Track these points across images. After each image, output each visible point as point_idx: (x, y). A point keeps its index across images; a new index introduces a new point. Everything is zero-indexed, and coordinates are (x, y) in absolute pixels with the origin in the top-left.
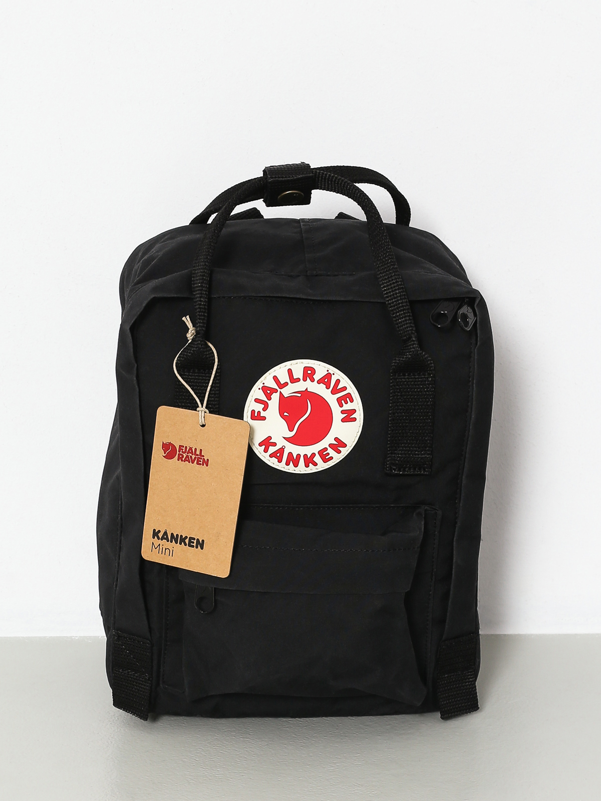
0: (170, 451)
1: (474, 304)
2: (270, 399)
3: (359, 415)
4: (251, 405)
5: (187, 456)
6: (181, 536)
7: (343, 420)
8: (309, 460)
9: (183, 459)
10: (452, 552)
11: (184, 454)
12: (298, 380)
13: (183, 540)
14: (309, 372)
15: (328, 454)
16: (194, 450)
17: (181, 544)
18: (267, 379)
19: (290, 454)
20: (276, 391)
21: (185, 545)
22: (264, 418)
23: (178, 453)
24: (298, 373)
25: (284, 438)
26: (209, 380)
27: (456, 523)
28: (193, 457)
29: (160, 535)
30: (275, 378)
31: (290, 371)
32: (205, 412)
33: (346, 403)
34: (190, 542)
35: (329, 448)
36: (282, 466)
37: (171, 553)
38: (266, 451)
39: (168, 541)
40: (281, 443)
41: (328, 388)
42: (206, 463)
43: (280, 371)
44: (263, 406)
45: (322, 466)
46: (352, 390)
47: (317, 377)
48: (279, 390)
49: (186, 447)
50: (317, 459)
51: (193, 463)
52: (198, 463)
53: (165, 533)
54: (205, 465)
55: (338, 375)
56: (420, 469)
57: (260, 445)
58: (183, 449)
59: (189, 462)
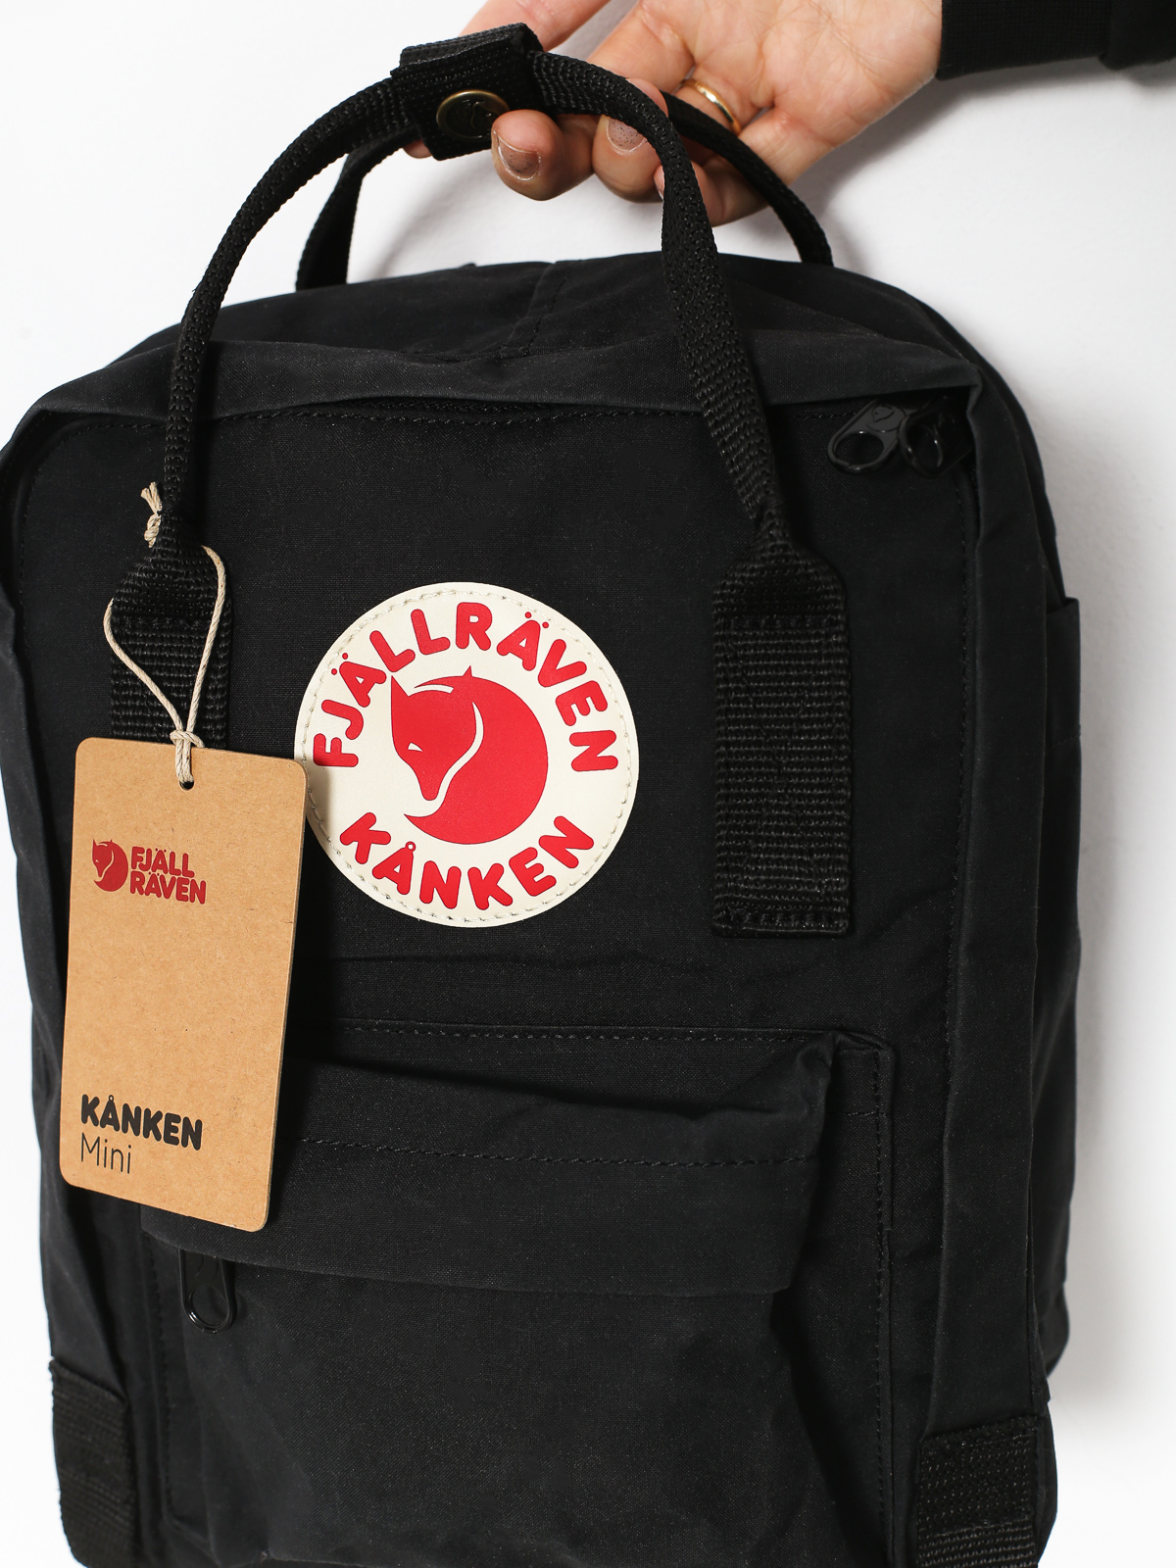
0: (113, 866)
1: (965, 408)
2: (365, 701)
3: (627, 749)
4: (312, 724)
5: (153, 878)
6: (148, 1111)
7: (579, 765)
8: (486, 888)
9: (144, 887)
10: (941, 1179)
11: (146, 873)
12: (442, 644)
13: (151, 1122)
14: (474, 619)
15: (539, 868)
16: (168, 859)
17: (146, 1135)
18: (354, 644)
19: (431, 868)
20: (380, 677)
21: (158, 1138)
22: (351, 761)
23: (130, 870)
24: (442, 626)
25: (408, 817)
26: (201, 651)
27: (946, 1089)
28: (168, 878)
29: (99, 1111)
30: (377, 639)
31: (418, 618)
32: (193, 745)
33: (585, 711)
34: (169, 1129)
35: (540, 851)
36: (410, 905)
37: (127, 1166)
38: (362, 857)
39: (117, 1129)
40: (402, 833)
41: (529, 665)
42: (200, 893)
43: (391, 618)
44: (347, 723)
45: (526, 906)
46: (601, 671)
47: (497, 633)
48: (389, 674)
49: (149, 851)
50: (509, 882)
51: (167, 896)
52: (180, 897)
53: (111, 1106)
54: (197, 898)
55: (558, 626)
56: (817, 918)
57: (346, 839)
58: (142, 859)
59: (159, 896)
